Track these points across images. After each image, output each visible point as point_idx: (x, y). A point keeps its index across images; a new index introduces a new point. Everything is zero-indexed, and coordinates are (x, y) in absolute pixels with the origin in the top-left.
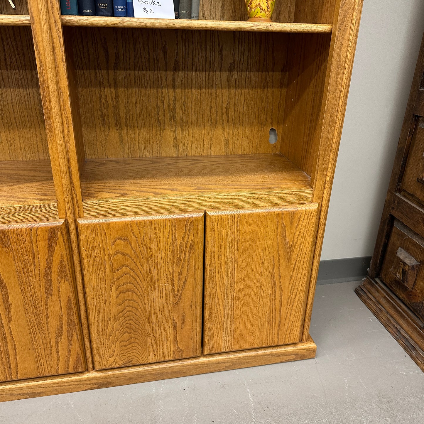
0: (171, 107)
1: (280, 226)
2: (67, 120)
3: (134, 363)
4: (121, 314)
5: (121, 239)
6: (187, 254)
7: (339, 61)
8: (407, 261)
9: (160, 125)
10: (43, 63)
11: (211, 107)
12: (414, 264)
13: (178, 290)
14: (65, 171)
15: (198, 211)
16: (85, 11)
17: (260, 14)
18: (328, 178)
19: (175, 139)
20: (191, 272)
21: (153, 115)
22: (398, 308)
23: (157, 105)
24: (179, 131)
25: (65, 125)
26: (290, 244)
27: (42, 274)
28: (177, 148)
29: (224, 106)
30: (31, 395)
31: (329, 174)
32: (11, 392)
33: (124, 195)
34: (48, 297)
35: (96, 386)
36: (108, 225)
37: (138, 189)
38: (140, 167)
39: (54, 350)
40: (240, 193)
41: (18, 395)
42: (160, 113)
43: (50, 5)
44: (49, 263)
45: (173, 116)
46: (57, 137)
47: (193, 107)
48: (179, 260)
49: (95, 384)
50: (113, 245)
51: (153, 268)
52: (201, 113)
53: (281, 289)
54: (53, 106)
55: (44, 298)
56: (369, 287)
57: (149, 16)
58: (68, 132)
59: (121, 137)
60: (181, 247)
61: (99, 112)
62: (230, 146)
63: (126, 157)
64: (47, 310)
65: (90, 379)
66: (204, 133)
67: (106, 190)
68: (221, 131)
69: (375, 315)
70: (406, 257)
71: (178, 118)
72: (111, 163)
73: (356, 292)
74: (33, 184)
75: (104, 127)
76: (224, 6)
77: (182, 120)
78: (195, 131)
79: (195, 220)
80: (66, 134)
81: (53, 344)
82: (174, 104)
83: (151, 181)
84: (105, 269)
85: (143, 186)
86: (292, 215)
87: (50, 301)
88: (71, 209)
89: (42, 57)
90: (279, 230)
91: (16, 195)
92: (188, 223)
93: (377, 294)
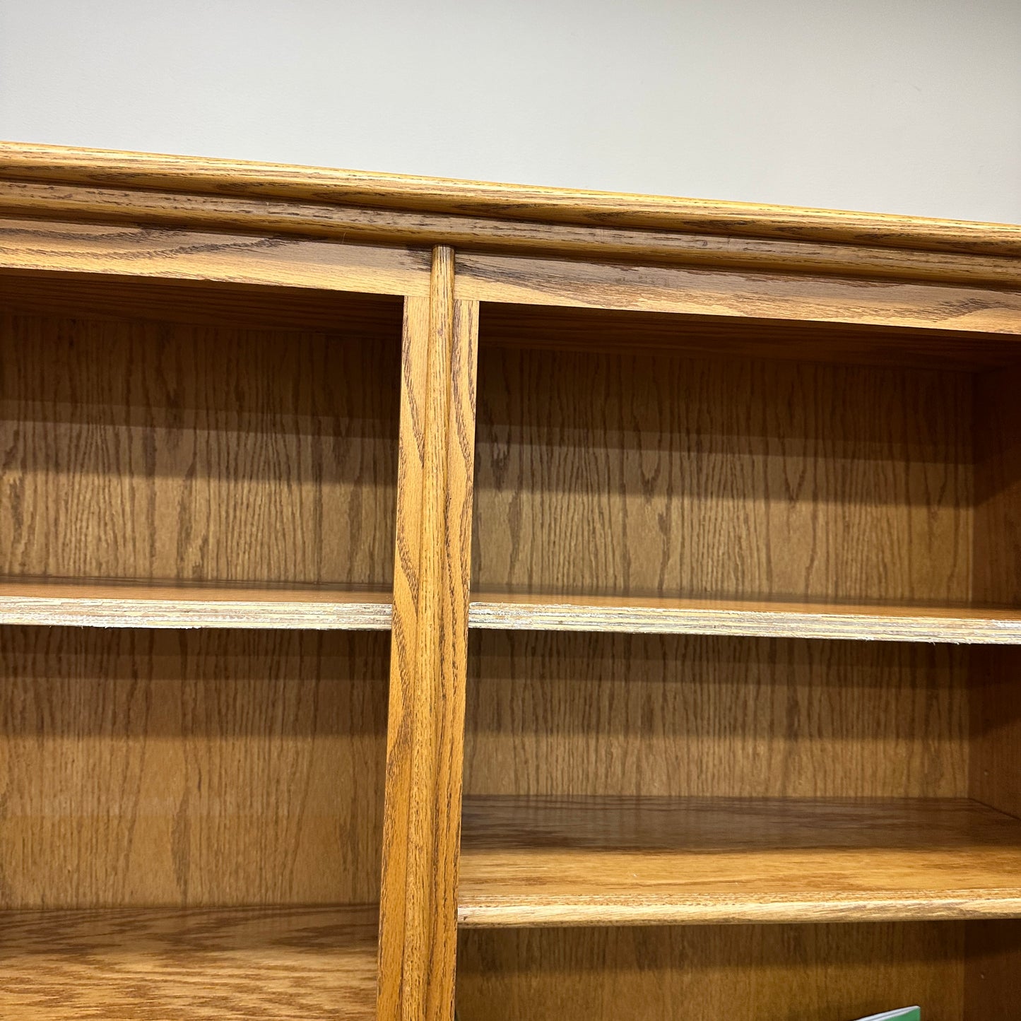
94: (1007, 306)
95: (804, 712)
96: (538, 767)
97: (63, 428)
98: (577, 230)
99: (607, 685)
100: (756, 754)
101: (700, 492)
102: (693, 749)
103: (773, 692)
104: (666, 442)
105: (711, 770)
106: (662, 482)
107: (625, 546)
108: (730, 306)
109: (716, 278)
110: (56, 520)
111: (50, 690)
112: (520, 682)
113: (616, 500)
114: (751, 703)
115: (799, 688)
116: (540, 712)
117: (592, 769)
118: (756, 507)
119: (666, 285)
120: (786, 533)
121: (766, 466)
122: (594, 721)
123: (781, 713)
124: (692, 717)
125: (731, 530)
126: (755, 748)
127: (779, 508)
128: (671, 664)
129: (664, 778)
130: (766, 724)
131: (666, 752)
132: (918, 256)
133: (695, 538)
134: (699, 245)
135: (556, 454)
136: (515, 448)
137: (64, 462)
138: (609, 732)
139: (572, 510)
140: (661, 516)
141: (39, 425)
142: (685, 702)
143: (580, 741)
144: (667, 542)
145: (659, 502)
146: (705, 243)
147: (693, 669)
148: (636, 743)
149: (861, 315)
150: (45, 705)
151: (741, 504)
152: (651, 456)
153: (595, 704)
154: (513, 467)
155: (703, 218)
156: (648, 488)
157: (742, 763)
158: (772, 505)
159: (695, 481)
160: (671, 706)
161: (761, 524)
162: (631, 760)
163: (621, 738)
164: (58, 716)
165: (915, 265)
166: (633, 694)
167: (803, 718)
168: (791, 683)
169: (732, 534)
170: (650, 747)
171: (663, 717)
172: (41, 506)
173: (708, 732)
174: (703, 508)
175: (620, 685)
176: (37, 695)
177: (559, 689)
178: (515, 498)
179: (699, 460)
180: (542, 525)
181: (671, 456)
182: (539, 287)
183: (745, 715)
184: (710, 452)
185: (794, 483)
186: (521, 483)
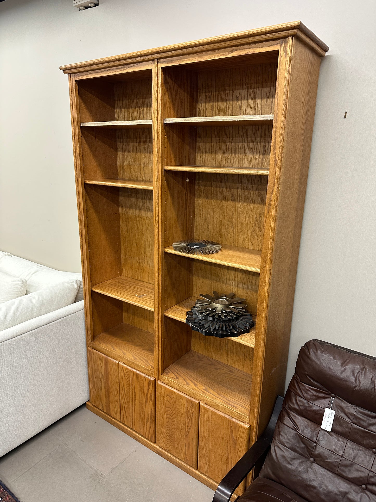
0: (227, 342)
1: (230, 427)
3: (170, 452)
4: (167, 427)
5: (169, 396)
6: (191, 416)
13: (187, 430)
15: (197, 399)
19: (227, 356)
20: (193, 425)
24: (229, 354)
25: (159, 347)
26: (235, 439)
27: (145, 395)
30: (137, 440)
32: (132, 434)
34: (146, 405)
35: (157, 452)
36: (165, 388)
37: (185, 377)
39: (145, 426)
44: (148, 392)
45: (227, 346)
47: (236, 345)
48: (188, 416)
49: (156, 451)
50: (166, 397)
51: (179, 414)
52: (240, 349)
53: (231, 460)
55: (145, 404)
59: (205, 346)
60: (189, 412)
64: (145, 409)
65: (156, 448)
66: (241, 359)
67: (175, 373)
68: (249, 362)
77: (231, 349)
78: (237, 357)
79: (194, 403)
81: (145, 424)
84: (163, 405)
85: (189, 377)
86: (236, 424)
87: (146, 406)
88: (157, 376)
90: (230, 429)
91: (149, 361)
92: (192, 403)
94: (240, 49)
95: (267, 149)
96: (215, 161)
97: (148, 99)
98: (170, 52)
99: (228, 144)
100: (256, 158)
101: (248, 99)
102: (244, 157)
103: (260, 144)
104: (241, 88)
105: (247, 162)
106: (240, 97)
107: (233, 113)
108: (194, 60)
109: (192, 55)
110: (148, 116)
111: (149, 145)
112: (213, 144)
113: (231, 102)
114: (256, 147)
115: (266, 143)
116: (216, 149)
117: (225, 161)
118: (259, 101)
119: (185, 59)
120: (266, 106)
121: (262, 90)
122: (225, 151)
123: (262, 149)
124: (244, 150)
125: (254, 107)
126: (256, 157)
127: (264, 101)
128: (240, 139)
129: (238, 163)
130: (258, 152)
131: (238, 158)
132: (220, 44)
133: (246, 110)
134: (186, 50)
135: (220, 93)
136: (213, 93)
137: (148, 106)
138: (228, 154)
139: (223, 106)
140: (240, 105)
141: (145, 99)
142: (243, 147)
143: (223, 155)
144: (241, 111)
145: (239, 102)
146: (187, 50)
147: (245, 140)
148: (233, 156)
149: (214, 57)
150: (148, 148)
151: (256, 100)
152: (238, 92)
153: (226, 148)
154: (212, 98)
155: (183, 46)
156: (237, 99)
157: (253, 160)
158: (263, 100)
159: (247, 96)
160: (240, 148)
161: (260, 105)
162: (232, 159)
163: (230, 155)
164: (150, 150)
165: (219, 46)
166: (233, 145)
167: (267, 150)
168: (265, 142)
169: (254, 108)
170: (235, 157)
171: (238, 151)
172: (146, 114)
173: (247, 154)
174: (248, 102)
175: (230, 144)
176: (147, 146)
177: (220, 144)
178: (212, 104)
179: (248, 91)
180: (217, 110)
181: (242, 91)
182: (168, 63)
183: (254, 150)
184: (250, 89)
185: (268, 94)
186: (214, 101)
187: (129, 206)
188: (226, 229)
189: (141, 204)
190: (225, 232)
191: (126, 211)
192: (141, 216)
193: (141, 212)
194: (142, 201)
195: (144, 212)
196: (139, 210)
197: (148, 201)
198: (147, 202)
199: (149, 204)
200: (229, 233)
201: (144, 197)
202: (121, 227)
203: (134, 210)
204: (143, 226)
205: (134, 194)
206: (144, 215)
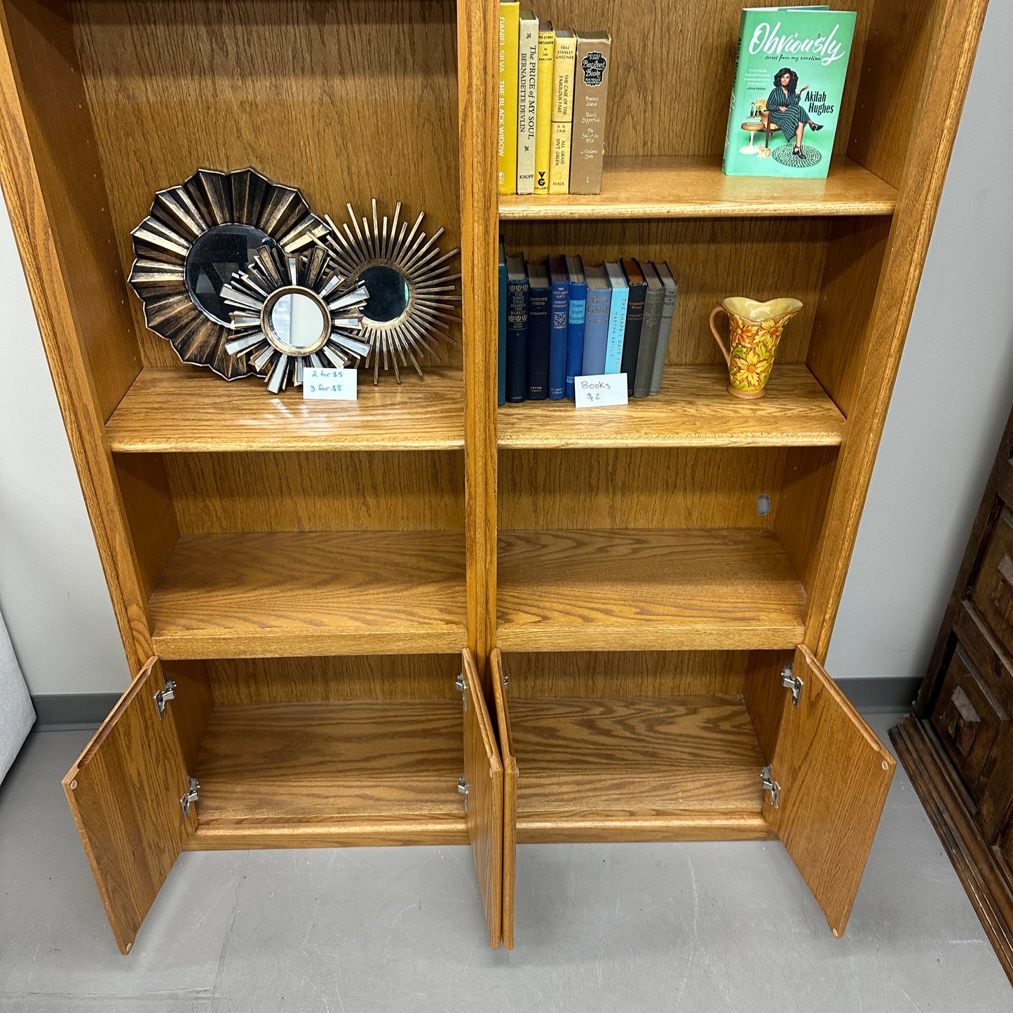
0: (610, 468)
2: (491, 548)
7: (848, 483)
8: (964, 713)
9: (592, 489)
10: (473, 495)
11: (668, 467)
12: (973, 720)
14: (482, 599)
16: (515, 398)
17: (746, 388)
18: (827, 616)
19: (612, 507)
21: (582, 477)
22: (947, 777)
23: (590, 466)
24: (619, 497)
25: (489, 553)
28: (613, 518)
29: (689, 466)
31: (829, 611)
32: (383, 837)
33: (545, 618)
37: (561, 607)
38: (560, 555)
40: (698, 627)
41: (390, 840)
42: (593, 476)
43: (488, 441)
45: (612, 479)
46: (478, 566)
47: (642, 468)
52: (654, 475)
54: (478, 536)
56: (912, 731)
57: (595, 403)
58: (491, 561)
59: (535, 504)
61: (510, 476)
62: (694, 517)
63: (539, 528)
66: (656, 501)
67: (522, 608)
68: (681, 497)
69: (911, 779)
70: (963, 706)
71: (619, 483)
72: (519, 542)
73: (890, 733)
74: (430, 589)
75: (514, 493)
76: (699, 343)
77: (624, 484)
78: (642, 498)
80: (488, 561)
82: (614, 465)
83: (579, 591)
85: (567, 601)
88: (484, 638)
89: (473, 490)
91: (415, 610)
93: (920, 746)
187: (135, 61)
188: (617, 99)
189: (205, 46)
190: (614, 111)
191: (122, 88)
192: (211, 99)
193: (209, 82)
194: (211, 35)
195: (224, 84)
196: (196, 77)
197: (239, 29)
198: (239, 35)
199: (249, 40)
200: (629, 112)
201: (220, 11)
202: (104, 167)
203: (169, 82)
204: (225, 143)
205: (158, 7)
206: (228, 94)
